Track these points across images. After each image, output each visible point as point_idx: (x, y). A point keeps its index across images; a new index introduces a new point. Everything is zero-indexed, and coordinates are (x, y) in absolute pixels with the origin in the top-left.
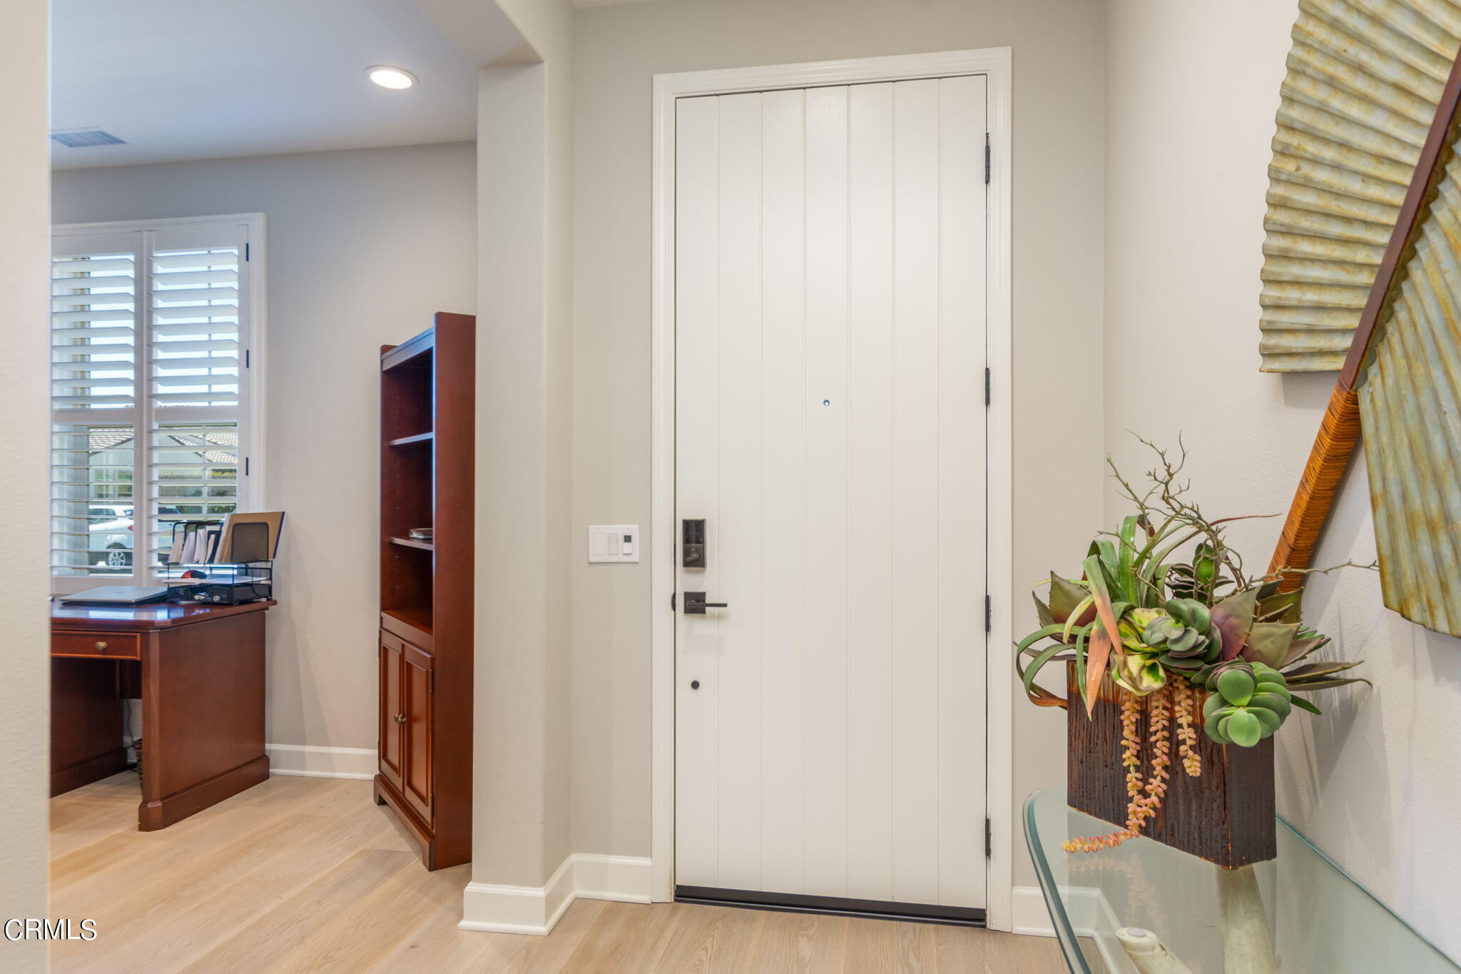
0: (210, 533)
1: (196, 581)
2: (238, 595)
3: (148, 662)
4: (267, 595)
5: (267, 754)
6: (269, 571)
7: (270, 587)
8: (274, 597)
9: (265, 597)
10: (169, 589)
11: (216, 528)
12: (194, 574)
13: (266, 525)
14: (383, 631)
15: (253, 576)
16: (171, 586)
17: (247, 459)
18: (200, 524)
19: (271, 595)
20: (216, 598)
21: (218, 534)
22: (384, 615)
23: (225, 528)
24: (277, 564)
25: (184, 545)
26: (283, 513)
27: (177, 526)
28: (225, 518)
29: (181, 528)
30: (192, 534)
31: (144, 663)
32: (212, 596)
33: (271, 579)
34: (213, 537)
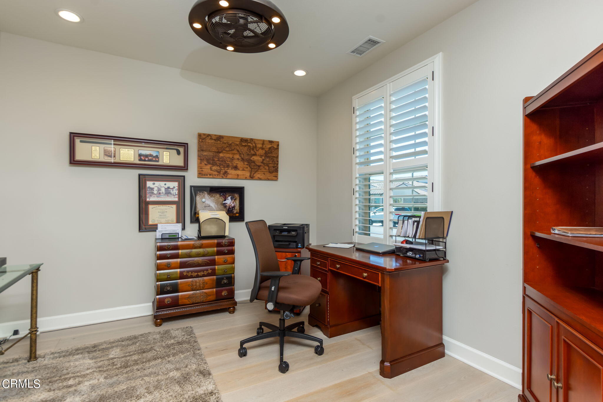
0: (414, 222)
1: (408, 246)
2: (428, 256)
3: (384, 287)
4: (443, 256)
5: (444, 343)
6: (444, 243)
7: (445, 253)
8: (448, 258)
9: (443, 258)
10: (396, 247)
11: (417, 219)
12: (407, 242)
13: (443, 218)
14: (526, 298)
15: (436, 245)
16: (397, 246)
17: (433, 183)
18: (410, 217)
19: (445, 257)
20: (418, 256)
21: (418, 222)
22: (526, 285)
23: (421, 219)
24: (449, 240)
25: (402, 227)
26: (452, 212)
27: (400, 217)
28: (422, 214)
29: (401, 218)
30: (406, 222)
31: (382, 288)
32: (416, 254)
33: (445, 248)
34: (416, 224)
